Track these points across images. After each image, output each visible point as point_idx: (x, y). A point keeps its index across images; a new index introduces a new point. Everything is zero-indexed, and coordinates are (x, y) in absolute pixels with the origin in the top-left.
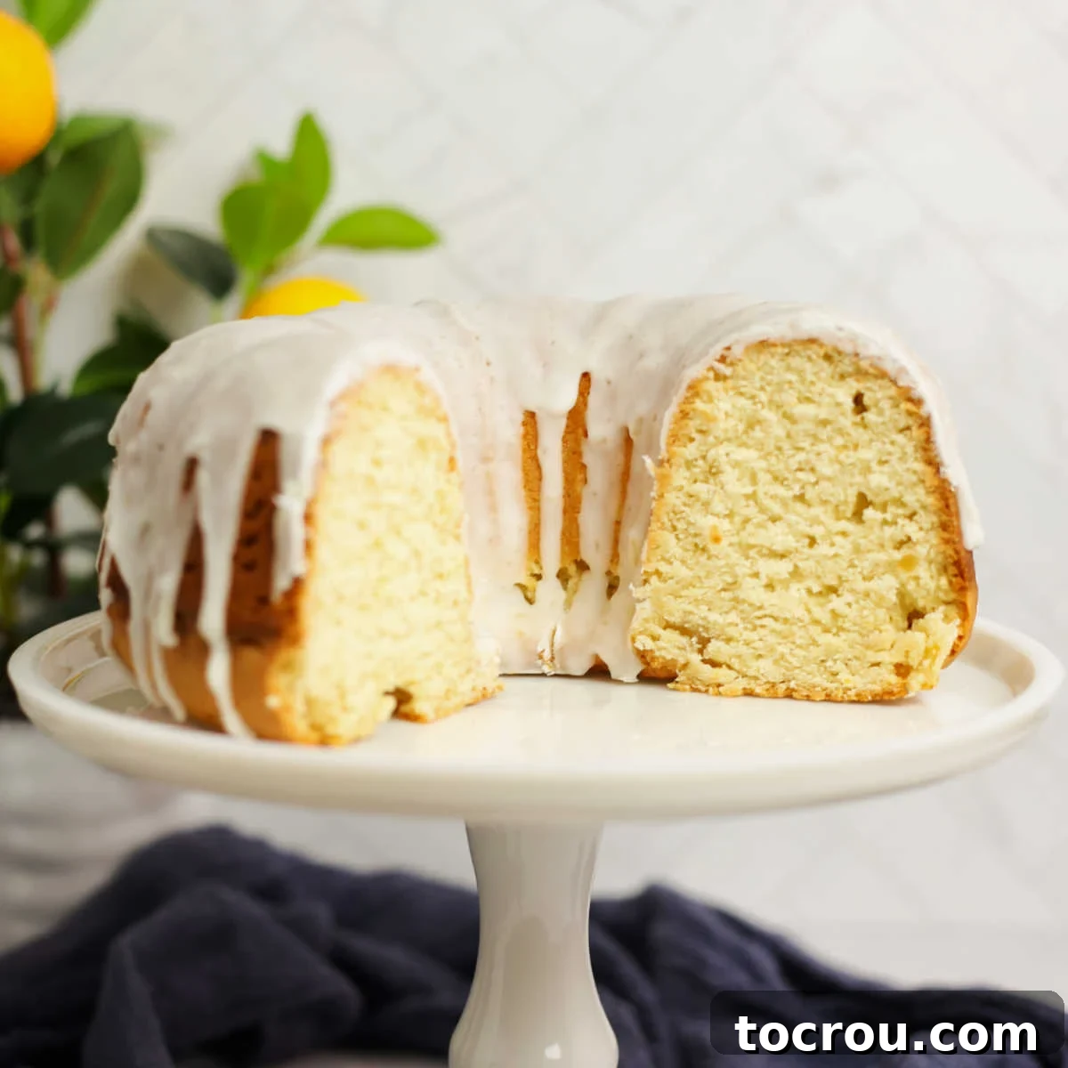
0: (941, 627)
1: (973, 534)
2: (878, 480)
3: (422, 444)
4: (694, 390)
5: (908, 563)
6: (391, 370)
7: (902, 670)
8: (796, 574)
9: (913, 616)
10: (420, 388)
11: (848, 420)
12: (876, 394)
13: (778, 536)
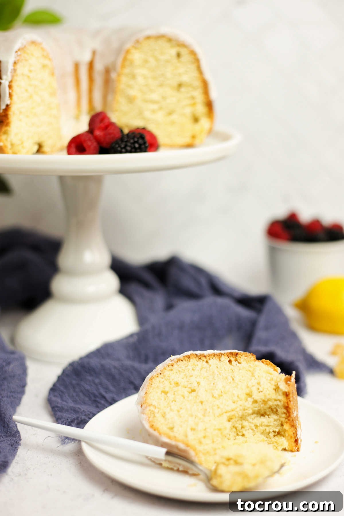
0: (205, 123)
1: (214, 94)
2: (185, 78)
3: (44, 66)
4: (128, 52)
5: (194, 104)
6: (33, 43)
7: (194, 137)
8: (161, 108)
9: (196, 120)
10: (43, 49)
11: (175, 60)
12: (184, 52)
13: (155, 96)
